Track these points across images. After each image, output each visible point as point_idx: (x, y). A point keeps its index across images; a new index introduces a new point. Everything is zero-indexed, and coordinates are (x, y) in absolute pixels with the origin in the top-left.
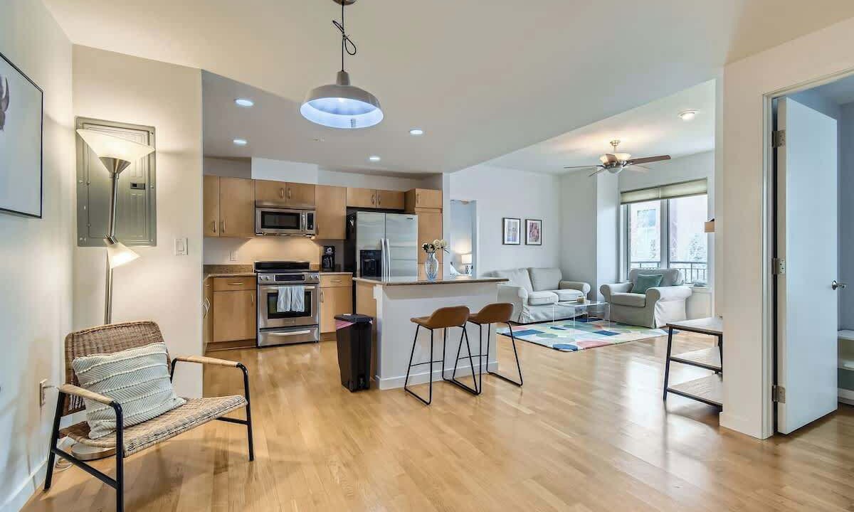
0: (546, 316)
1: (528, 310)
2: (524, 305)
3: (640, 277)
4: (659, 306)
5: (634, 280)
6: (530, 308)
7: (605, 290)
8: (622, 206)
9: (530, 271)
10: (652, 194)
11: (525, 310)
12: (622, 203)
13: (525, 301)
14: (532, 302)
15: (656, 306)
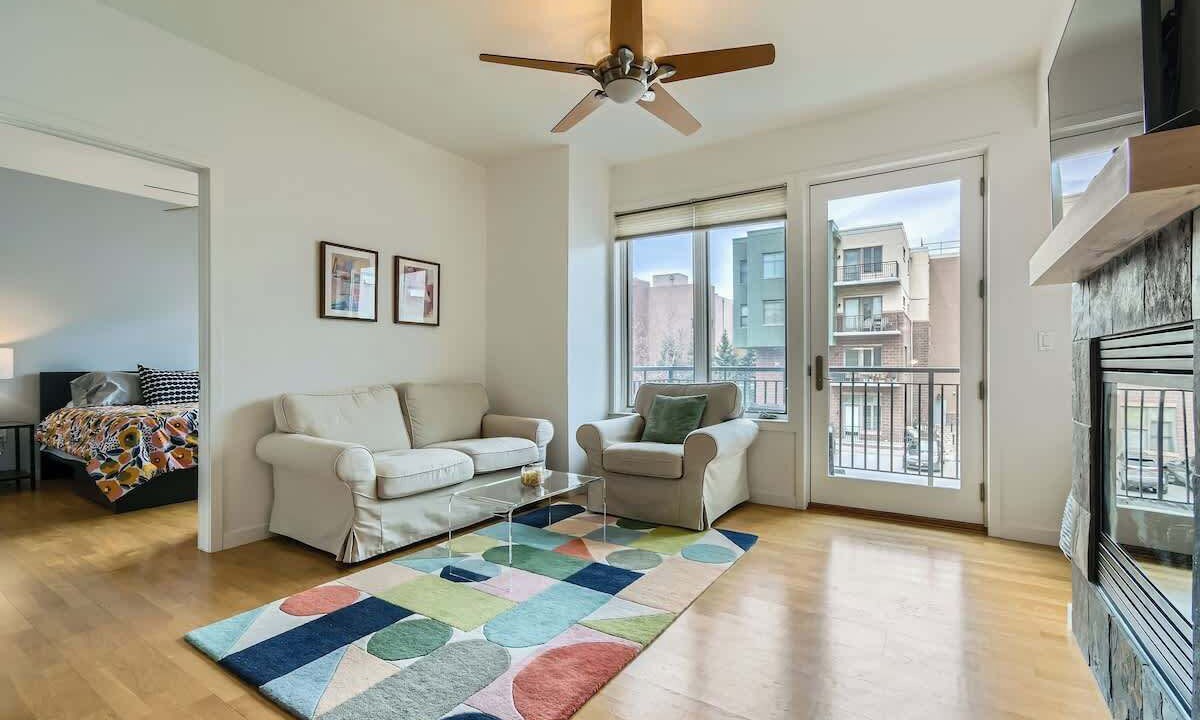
0: (438, 520)
1: (377, 517)
2: (361, 503)
3: (660, 402)
4: (711, 473)
5: (646, 410)
6: (377, 507)
7: (589, 437)
8: (617, 245)
9: (402, 394)
10: (676, 219)
11: (366, 519)
12: (618, 238)
13: (366, 489)
14: (390, 490)
15: (707, 475)
